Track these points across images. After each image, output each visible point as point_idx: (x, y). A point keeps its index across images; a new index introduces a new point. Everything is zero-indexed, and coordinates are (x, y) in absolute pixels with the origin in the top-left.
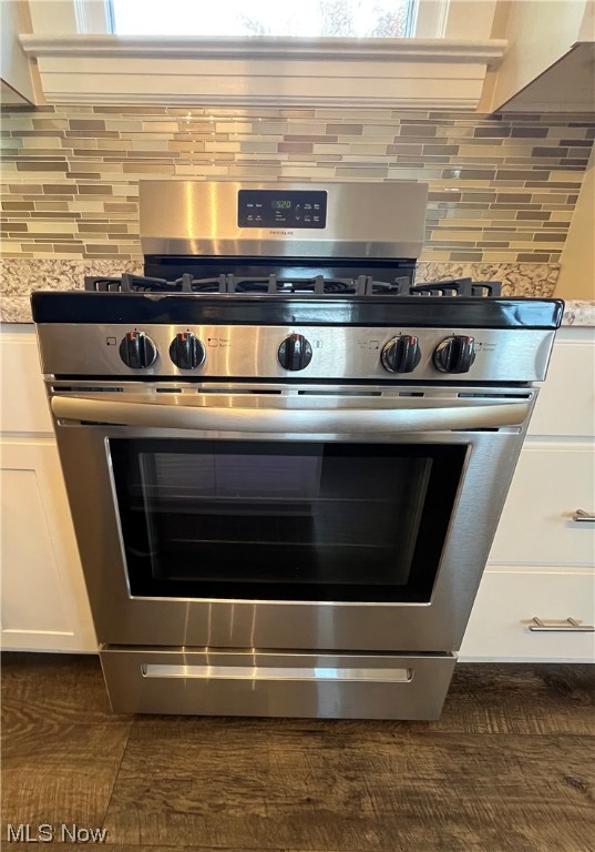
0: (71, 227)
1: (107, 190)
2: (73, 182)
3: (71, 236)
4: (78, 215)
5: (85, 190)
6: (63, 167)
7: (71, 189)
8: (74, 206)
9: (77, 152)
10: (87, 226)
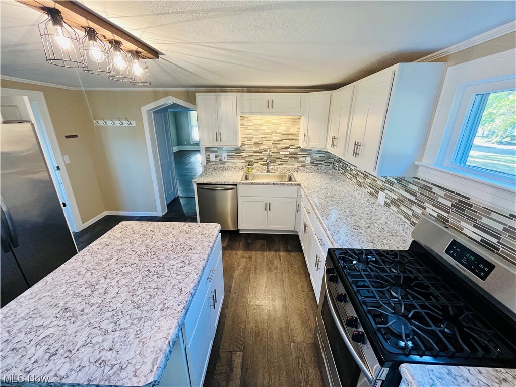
0: (410, 213)
1: (425, 208)
2: (416, 201)
3: (409, 215)
4: (413, 211)
5: (419, 205)
6: (416, 196)
7: (415, 203)
8: (414, 208)
9: (421, 193)
10: (414, 215)
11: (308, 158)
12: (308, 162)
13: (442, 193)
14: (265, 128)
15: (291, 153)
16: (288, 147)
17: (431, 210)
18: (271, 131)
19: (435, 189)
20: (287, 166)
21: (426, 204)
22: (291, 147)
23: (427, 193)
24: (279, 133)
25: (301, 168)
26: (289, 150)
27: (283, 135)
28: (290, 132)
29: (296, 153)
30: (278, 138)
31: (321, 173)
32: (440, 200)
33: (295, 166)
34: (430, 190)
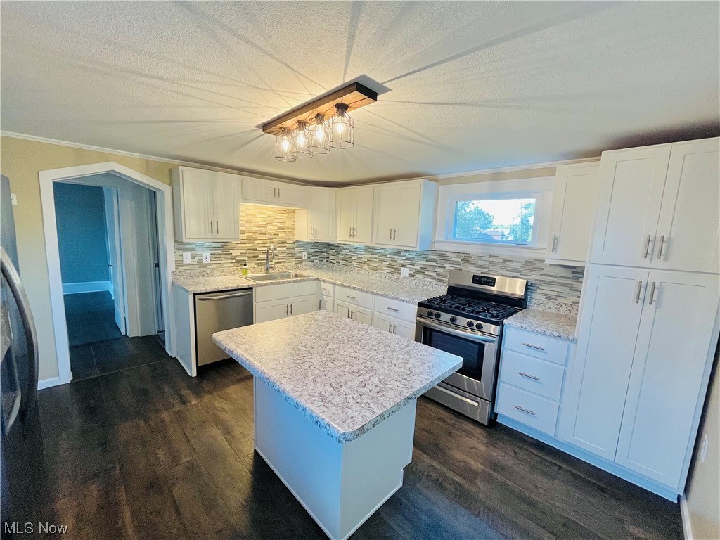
4: (436, 272)
6: (436, 262)
11: (305, 254)
12: (304, 258)
13: (454, 255)
14: (260, 219)
15: (288, 249)
16: (285, 242)
17: (448, 267)
18: (265, 223)
19: (448, 254)
20: (286, 264)
21: (445, 265)
22: (288, 242)
23: (444, 258)
24: (275, 226)
25: (299, 265)
26: (286, 245)
27: (279, 228)
28: (286, 225)
29: (293, 249)
30: (274, 231)
31: (318, 269)
32: (453, 259)
33: (293, 264)
34: (445, 256)
